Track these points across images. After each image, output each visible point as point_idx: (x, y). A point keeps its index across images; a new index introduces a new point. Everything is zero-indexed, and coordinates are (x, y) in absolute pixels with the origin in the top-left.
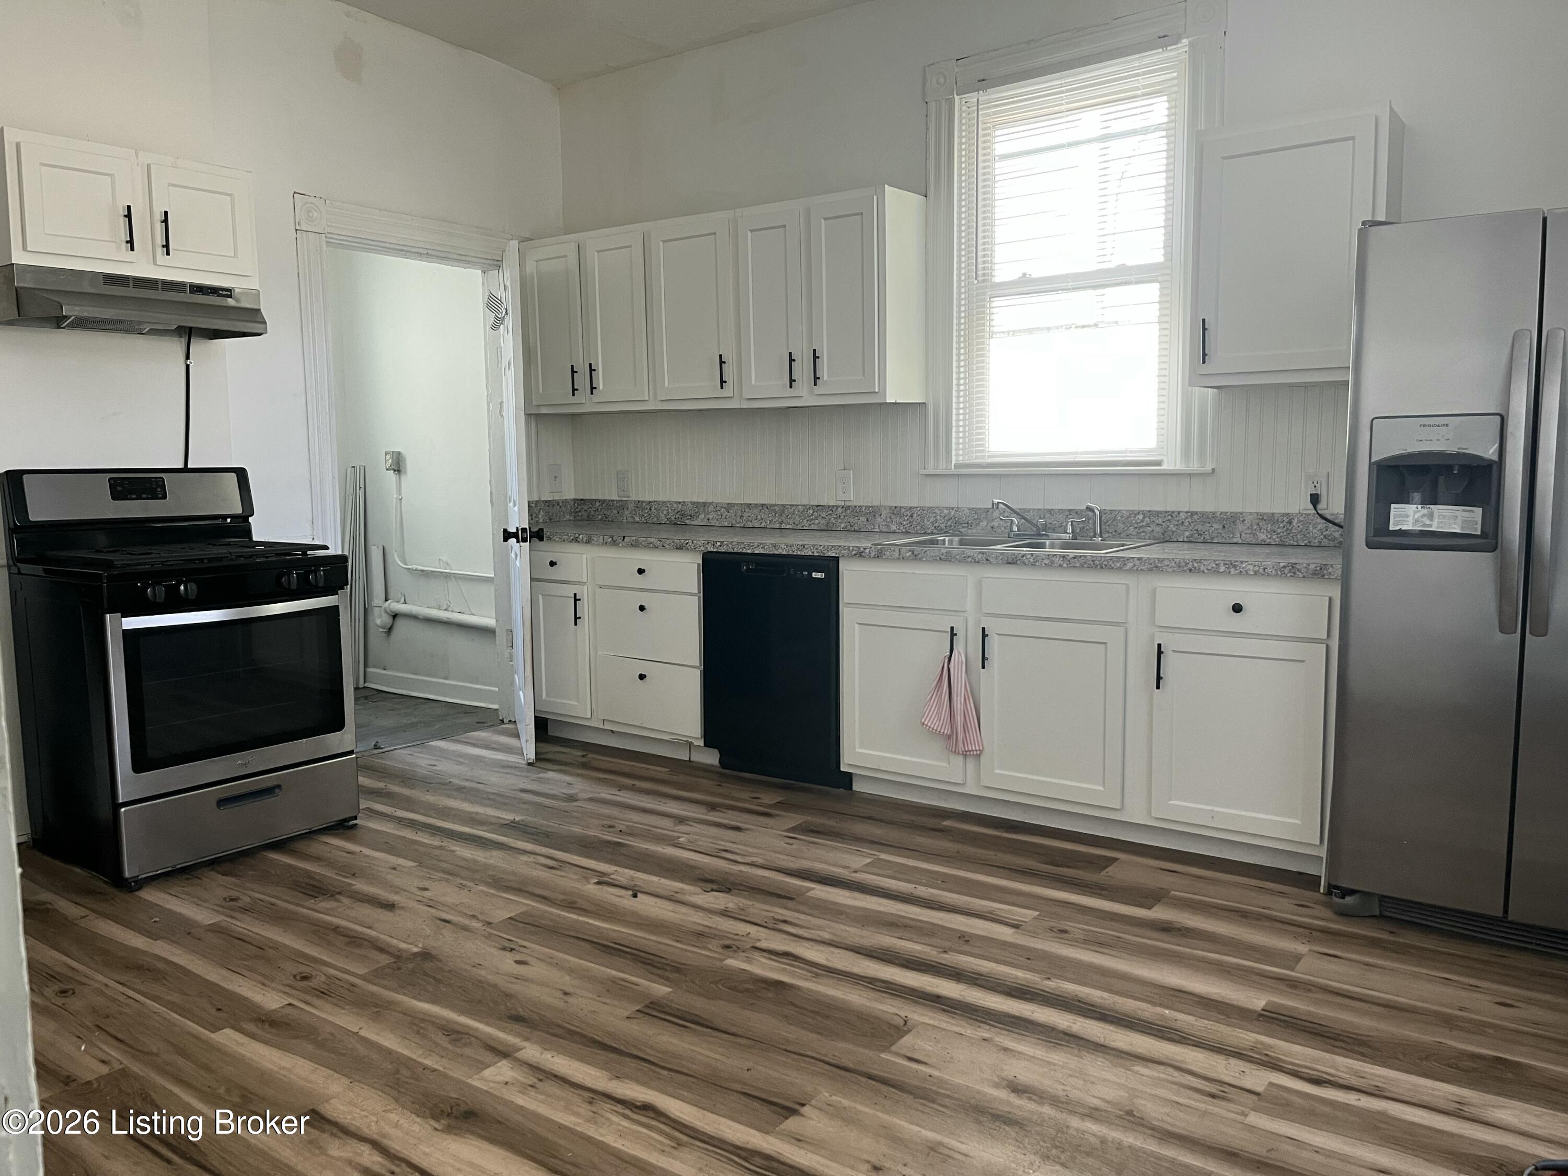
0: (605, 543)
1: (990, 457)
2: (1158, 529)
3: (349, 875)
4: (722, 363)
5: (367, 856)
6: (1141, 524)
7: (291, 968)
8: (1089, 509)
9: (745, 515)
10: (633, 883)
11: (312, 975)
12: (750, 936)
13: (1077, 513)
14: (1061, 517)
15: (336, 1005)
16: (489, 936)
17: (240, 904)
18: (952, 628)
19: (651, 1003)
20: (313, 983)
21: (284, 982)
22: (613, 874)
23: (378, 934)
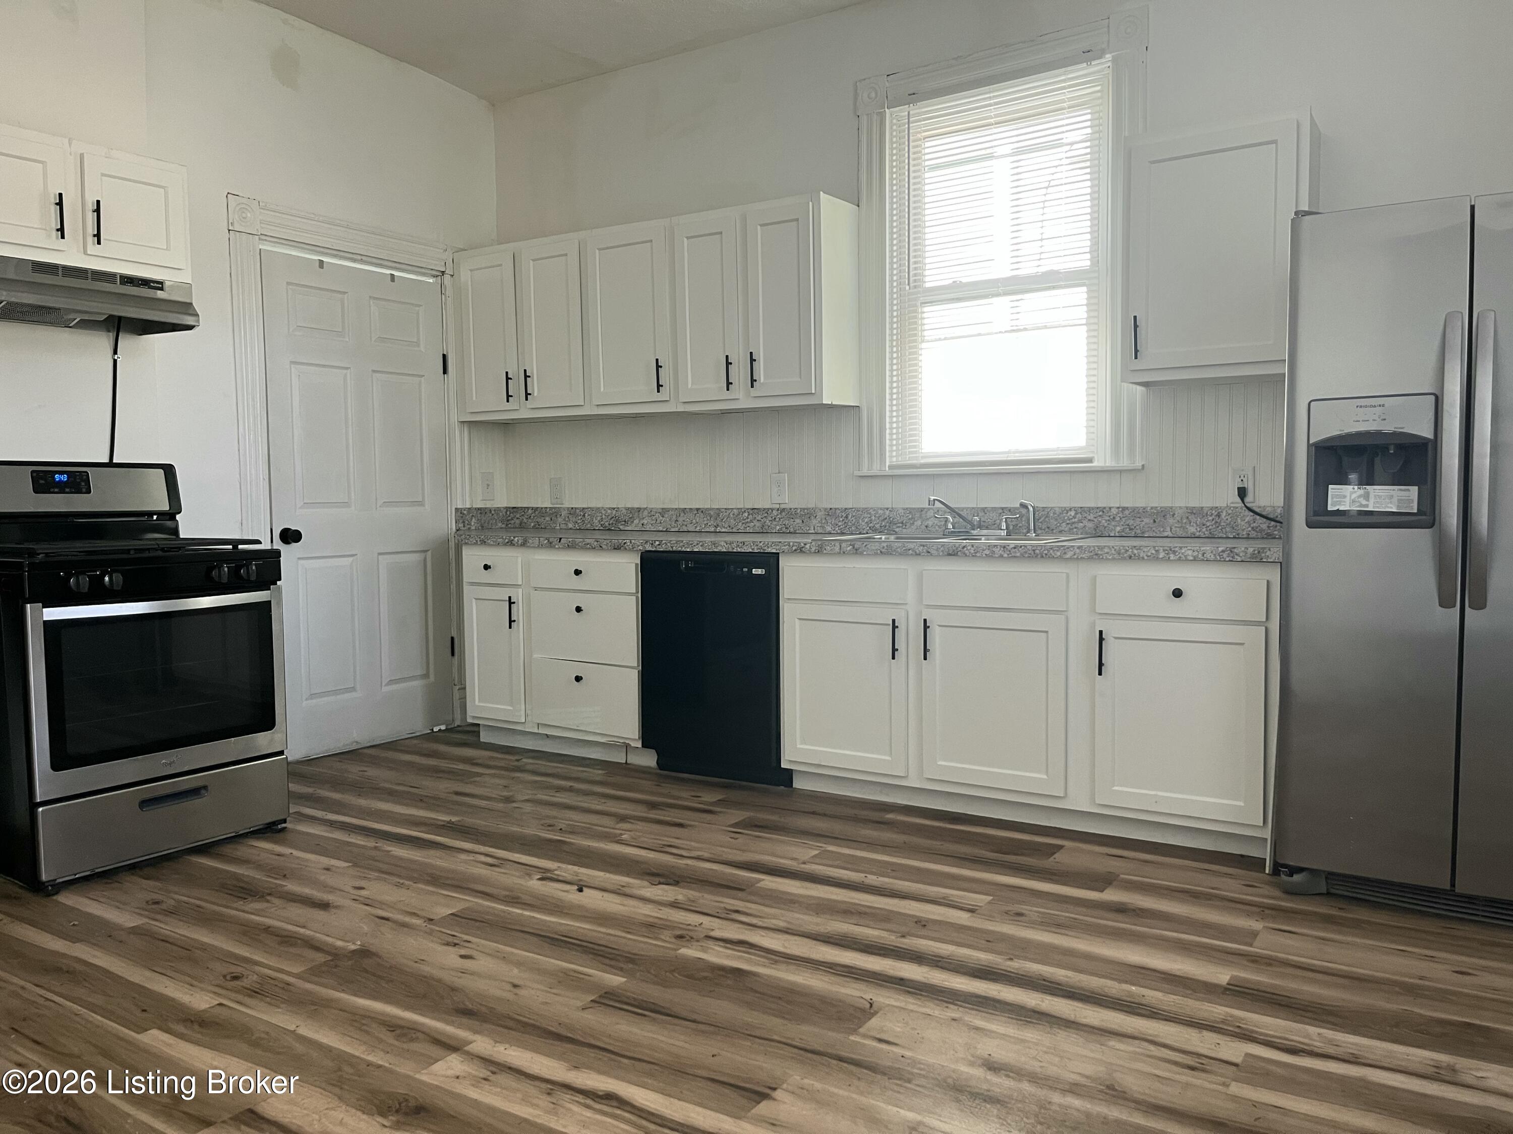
0: (540, 546)
1: (922, 457)
2: (1090, 525)
3: (278, 877)
4: (658, 367)
5: (298, 858)
6: (1073, 520)
7: (220, 968)
8: (1023, 506)
9: (680, 519)
10: (576, 878)
11: (243, 975)
12: (703, 926)
13: (1010, 510)
14: (994, 515)
15: (270, 1004)
16: (431, 933)
17: (164, 906)
18: (894, 621)
19: (606, 993)
20: (245, 983)
21: (213, 982)
22: (556, 870)
23: (312, 933)
